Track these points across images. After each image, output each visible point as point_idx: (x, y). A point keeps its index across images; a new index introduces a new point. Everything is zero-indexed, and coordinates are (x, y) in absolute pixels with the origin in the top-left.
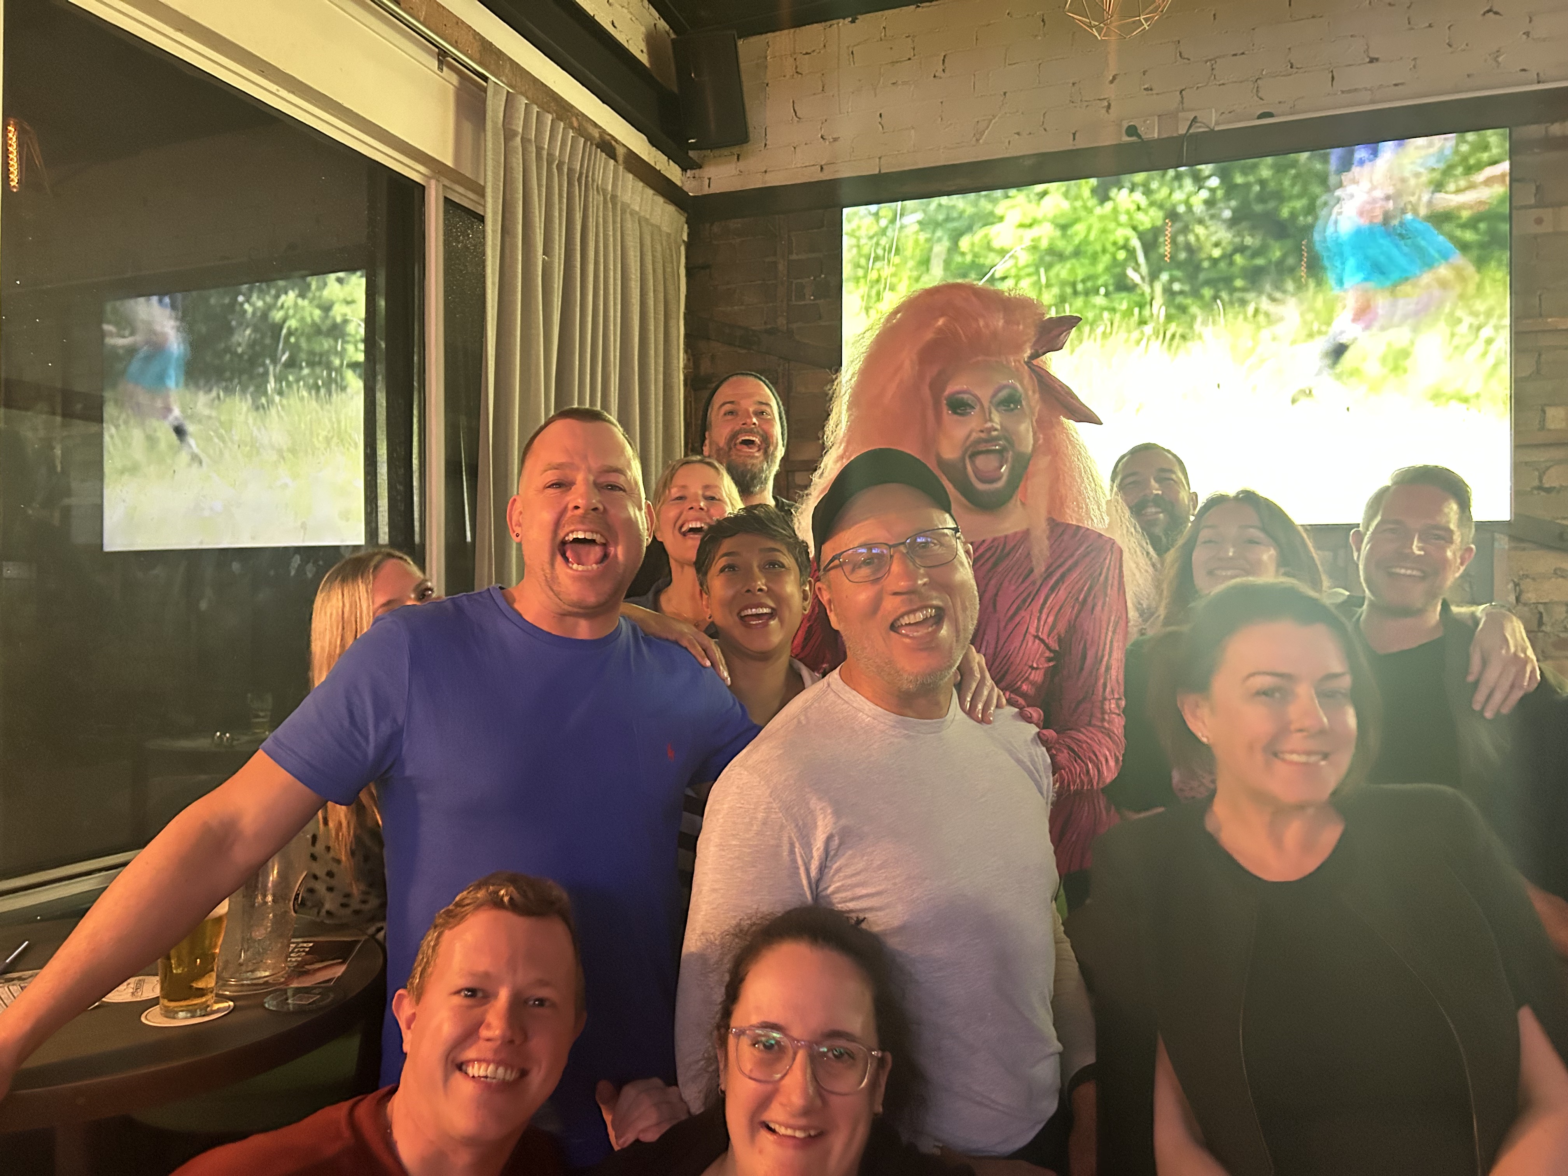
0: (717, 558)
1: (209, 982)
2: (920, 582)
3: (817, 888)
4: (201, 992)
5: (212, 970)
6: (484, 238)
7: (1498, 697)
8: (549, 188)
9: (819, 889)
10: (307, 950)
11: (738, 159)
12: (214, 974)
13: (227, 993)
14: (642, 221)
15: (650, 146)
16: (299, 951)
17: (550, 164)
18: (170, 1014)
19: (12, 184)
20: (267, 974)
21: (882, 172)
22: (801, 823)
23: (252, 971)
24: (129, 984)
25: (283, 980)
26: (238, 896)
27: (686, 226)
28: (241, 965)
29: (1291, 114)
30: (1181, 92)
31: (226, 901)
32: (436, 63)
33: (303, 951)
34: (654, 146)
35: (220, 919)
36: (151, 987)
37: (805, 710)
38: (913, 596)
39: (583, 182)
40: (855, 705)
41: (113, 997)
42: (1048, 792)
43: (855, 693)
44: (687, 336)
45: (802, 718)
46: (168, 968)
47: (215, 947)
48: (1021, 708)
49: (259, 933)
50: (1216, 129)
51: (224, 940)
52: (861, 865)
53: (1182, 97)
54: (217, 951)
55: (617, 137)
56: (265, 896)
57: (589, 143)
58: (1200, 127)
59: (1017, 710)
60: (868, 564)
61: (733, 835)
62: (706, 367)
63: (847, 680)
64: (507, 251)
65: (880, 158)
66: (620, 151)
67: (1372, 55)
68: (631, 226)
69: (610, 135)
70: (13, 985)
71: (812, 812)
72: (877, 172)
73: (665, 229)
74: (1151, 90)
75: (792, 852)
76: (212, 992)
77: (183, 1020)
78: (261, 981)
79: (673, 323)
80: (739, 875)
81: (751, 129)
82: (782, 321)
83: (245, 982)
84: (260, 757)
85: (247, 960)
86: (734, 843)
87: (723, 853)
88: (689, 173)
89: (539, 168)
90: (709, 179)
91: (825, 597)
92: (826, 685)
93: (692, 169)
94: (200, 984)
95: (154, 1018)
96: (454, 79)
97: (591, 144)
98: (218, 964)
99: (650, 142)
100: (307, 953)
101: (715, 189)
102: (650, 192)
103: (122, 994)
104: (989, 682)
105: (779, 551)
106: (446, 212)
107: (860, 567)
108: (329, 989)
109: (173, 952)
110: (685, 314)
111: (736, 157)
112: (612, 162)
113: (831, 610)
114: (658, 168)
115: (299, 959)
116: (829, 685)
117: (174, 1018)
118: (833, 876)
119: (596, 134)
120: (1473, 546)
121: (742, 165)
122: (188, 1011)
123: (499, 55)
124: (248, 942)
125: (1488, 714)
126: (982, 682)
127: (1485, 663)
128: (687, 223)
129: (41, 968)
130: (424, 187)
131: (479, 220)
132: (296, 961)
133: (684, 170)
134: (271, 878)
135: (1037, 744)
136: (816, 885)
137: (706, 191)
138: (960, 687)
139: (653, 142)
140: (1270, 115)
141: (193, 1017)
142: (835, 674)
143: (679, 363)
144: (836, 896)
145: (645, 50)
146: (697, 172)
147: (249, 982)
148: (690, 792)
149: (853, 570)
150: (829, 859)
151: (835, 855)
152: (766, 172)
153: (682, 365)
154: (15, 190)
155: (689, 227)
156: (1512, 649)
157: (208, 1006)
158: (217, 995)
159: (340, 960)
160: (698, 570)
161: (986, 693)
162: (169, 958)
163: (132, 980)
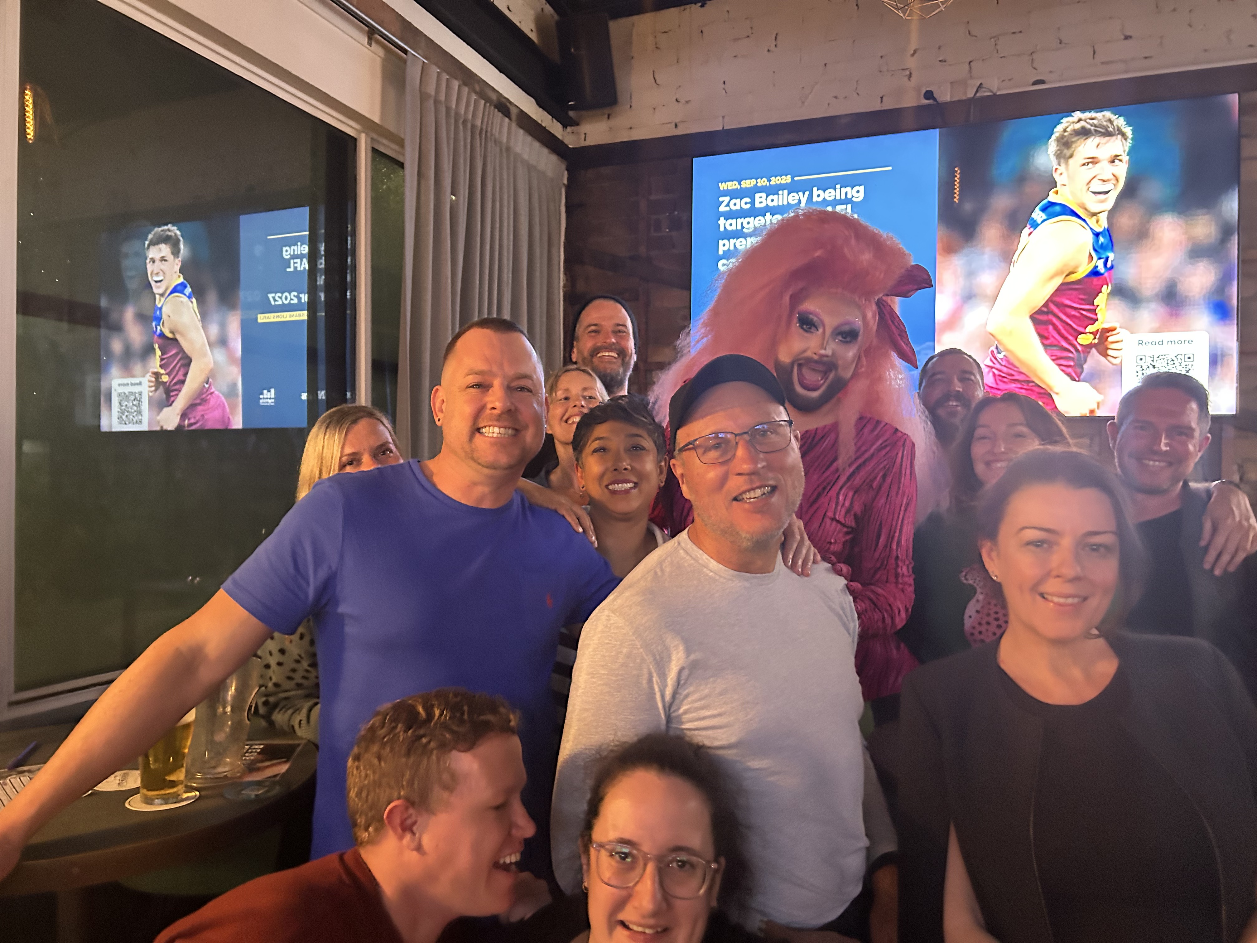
0: (590, 442)
1: (180, 775)
2: (759, 466)
3: (670, 709)
4: (173, 784)
5: (182, 766)
6: (404, 181)
7: (1225, 558)
8: (456, 140)
9: (672, 710)
10: (259, 751)
11: (608, 118)
12: (184, 770)
13: (194, 785)
14: (530, 168)
15: (538, 107)
16: (251, 752)
17: (456, 121)
18: (148, 801)
19: (29, 137)
20: (227, 769)
21: (725, 128)
22: (658, 657)
23: (214, 767)
24: (115, 777)
25: (238, 775)
26: (203, 706)
27: (566, 173)
28: (205, 762)
29: (1060, 81)
30: (970, 63)
31: (194, 710)
32: (367, 39)
33: (256, 752)
34: (540, 107)
35: (188, 726)
36: (134, 779)
37: (660, 563)
38: (753, 477)
39: (484, 136)
40: (700, 562)
41: (101, 787)
42: (854, 632)
43: (701, 552)
44: (566, 261)
45: (658, 570)
46: (147, 764)
47: (184, 748)
48: (833, 564)
49: (220, 737)
50: (998, 93)
51: (192, 741)
52: (706, 692)
53: (970, 68)
54: (186, 751)
55: (512, 100)
56: (224, 708)
57: (488, 104)
58: (985, 92)
59: (830, 565)
60: (717, 448)
61: (603, 666)
62: (581, 286)
63: (695, 539)
64: (423, 191)
65: (723, 117)
66: (514, 111)
67: (1128, 34)
68: (521, 172)
69: (505, 98)
70: (24, 776)
71: (667, 649)
72: (721, 128)
73: (550, 174)
74: (945, 61)
75: (650, 681)
76: (182, 784)
77: (159, 807)
78: (222, 775)
79: (554, 250)
80: (606, 698)
81: (619, 93)
82: (643, 250)
83: (209, 776)
84: (221, 595)
85: (211, 758)
86: (603, 672)
87: (594, 680)
88: (569, 129)
89: (448, 124)
90: (585, 134)
91: (678, 472)
92: (676, 544)
93: (571, 126)
94: (172, 778)
95: (135, 804)
96: (381, 52)
97: (490, 105)
98: (186, 762)
99: (538, 104)
100: (259, 753)
101: (590, 142)
102: (537, 144)
103: (110, 785)
104: (807, 542)
105: (641, 436)
106: (373, 160)
107: (710, 450)
108: (274, 783)
109: (151, 752)
110: (565, 243)
111: (606, 116)
112: (507, 120)
113: (683, 483)
114: (543, 125)
115: (252, 758)
116: (679, 543)
117: (151, 804)
118: (683, 700)
119: (494, 97)
120: (1209, 435)
121: (613, 122)
122: (163, 799)
123: (417, 32)
124: (211, 744)
125: (1217, 572)
126: (801, 543)
127: (1215, 529)
128: (567, 170)
129: (45, 763)
130: (355, 139)
131: (400, 166)
132: (250, 760)
133: (565, 126)
134: (230, 693)
135: (846, 593)
136: (669, 708)
137: (583, 144)
138: (784, 546)
139: (540, 104)
140: (1042, 82)
141: (166, 803)
142: (684, 535)
143: (559, 283)
144: (684, 717)
145: (534, 29)
146: (574, 128)
147: (212, 776)
148: (564, 630)
149: (704, 452)
150: (679, 687)
151: (685, 684)
152: (631, 128)
153: (562, 284)
154: (31, 142)
155: (569, 174)
156: (1237, 519)
157: (179, 795)
158: (186, 786)
159: (284, 760)
160: (575, 449)
161: (804, 551)
162: (147, 756)
163: (118, 773)
